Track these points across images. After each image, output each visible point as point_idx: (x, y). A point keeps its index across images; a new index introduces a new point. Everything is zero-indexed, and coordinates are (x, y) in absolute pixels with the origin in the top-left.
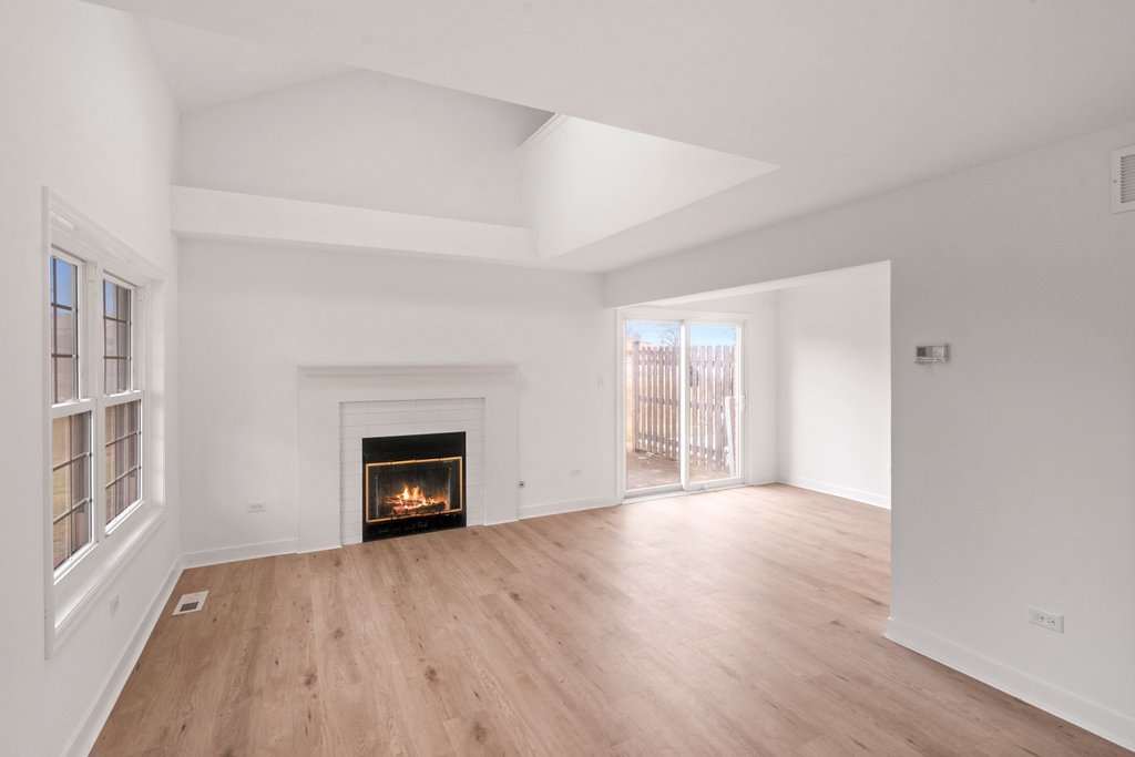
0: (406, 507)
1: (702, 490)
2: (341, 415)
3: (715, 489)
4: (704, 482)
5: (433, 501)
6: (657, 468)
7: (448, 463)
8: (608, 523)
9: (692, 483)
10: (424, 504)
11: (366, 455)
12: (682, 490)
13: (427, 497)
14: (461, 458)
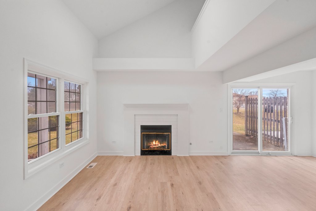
0: (154, 146)
1: (269, 155)
2: (135, 118)
3: (276, 155)
4: (270, 151)
5: (162, 145)
6: (252, 143)
7: (167, 135)
8: (221, 162)
10: (160, 146)
11: (141, 130)
12: (258, 153)
13: (160, 144)
14: (170, 134)
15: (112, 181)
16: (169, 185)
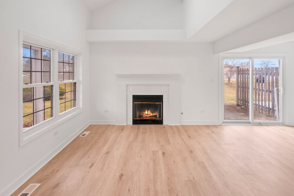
0: (146, 116)
1: (260, 124)
2: (127, 88)
3: (267, 125)
4: (261, 121)
5: (154, 114)
6: (243, 113)
7: (158, 104)
8: (213, 132)
9: (254, 121)
10: (151, 115)
11: (134, 100)
12: (250, 123)
13: (152, 113)
14: (161, 103)
15: (105, 149)
16: (160, 153)
